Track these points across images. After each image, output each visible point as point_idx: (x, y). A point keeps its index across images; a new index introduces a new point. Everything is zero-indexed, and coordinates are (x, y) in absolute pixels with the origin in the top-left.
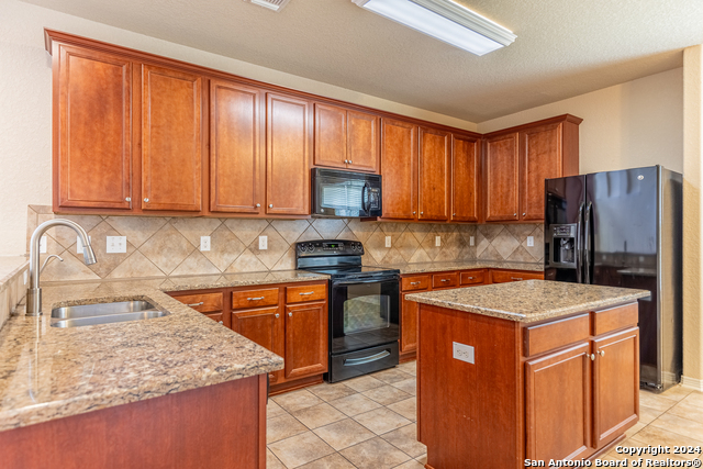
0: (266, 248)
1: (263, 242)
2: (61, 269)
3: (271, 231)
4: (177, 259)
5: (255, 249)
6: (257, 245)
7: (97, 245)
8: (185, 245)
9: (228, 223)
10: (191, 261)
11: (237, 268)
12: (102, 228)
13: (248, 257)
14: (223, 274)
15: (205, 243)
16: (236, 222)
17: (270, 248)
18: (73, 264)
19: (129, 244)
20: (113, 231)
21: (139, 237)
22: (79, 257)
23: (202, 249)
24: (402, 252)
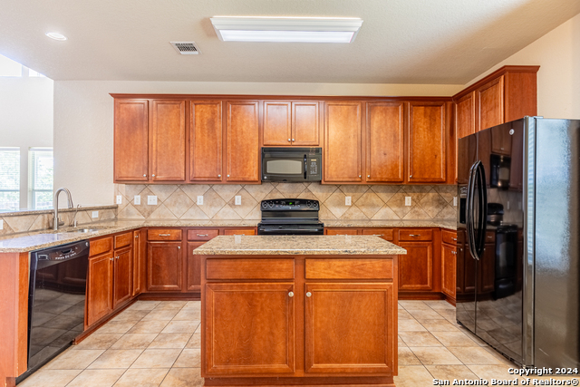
0: (240, 204)
1: (238, 200)
2: (128, 213)
3: (243, 192)
4: (184, 210)
5: (232, 204)
6: (234, 202)
7: (143, 201)
8: (188, 201)
9: (215, 187)
10: (192, 211)
11: (220, 216)
12: (145, 192)
13: (228, 209)
14: (211, 220)
15: (200, 200)
16: (220, 187)
17: (243, 203)
18: (133, 210)
19: (159, 200)
20: (151, 193)
21: (163, 196)
22: (135, 206)
23: (198, 204)
24: (364, 210)
